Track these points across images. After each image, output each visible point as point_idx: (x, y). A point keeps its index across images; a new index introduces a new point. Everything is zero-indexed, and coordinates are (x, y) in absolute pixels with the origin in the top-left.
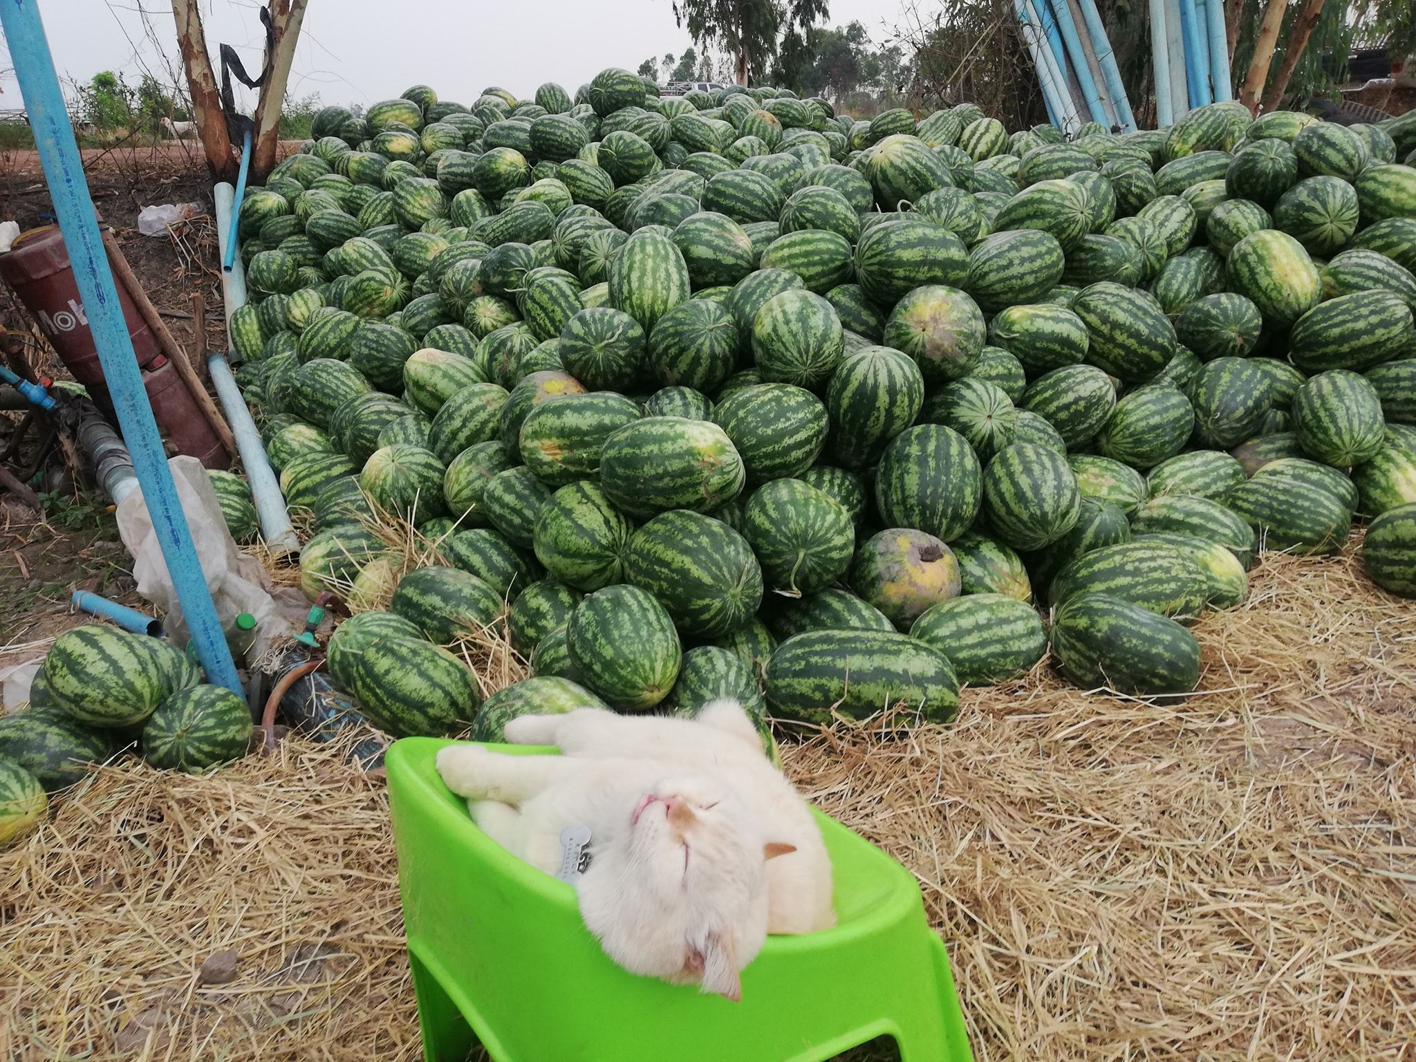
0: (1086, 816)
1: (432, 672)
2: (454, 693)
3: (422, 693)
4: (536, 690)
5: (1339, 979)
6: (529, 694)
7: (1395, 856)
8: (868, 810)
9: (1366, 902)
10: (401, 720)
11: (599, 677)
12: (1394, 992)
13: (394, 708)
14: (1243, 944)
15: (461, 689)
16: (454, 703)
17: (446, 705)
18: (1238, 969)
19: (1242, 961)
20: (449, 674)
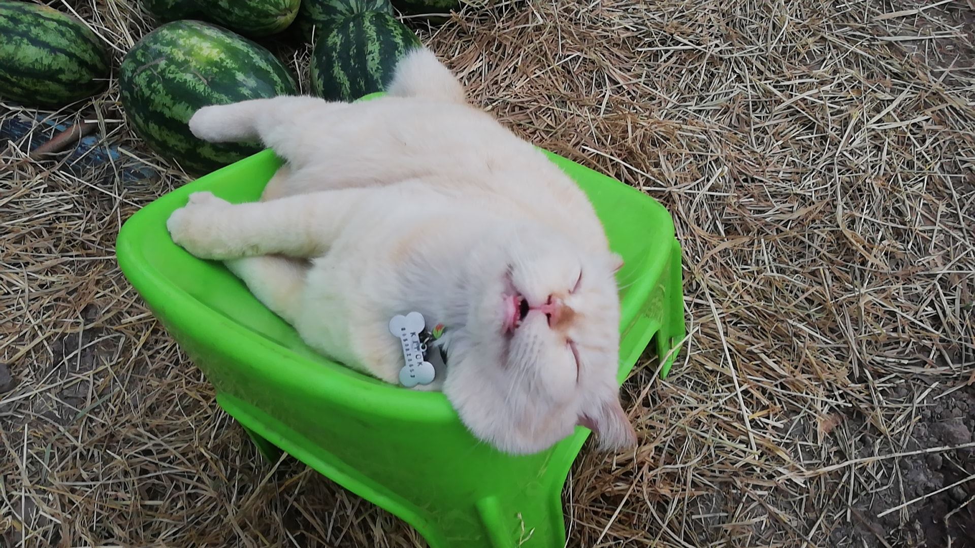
0: (678, 43)
1: (44, 37)
2: (78, 53)
3: (46, 62)
4: (172, 43)
5: (876, 137)
6: (167, 49)
7: (889, 21)
8: (507, 82)
9: (881, 67)
10: (36, 92)
11: (229, 13)
12: (911, 137)
13: (24, 84)
14: (809, 126)
15: (83, 47)
16: (82, 63)
17: (75, 67)
18: (809, 147)
19: (810, 139)
20: (63, 35)
